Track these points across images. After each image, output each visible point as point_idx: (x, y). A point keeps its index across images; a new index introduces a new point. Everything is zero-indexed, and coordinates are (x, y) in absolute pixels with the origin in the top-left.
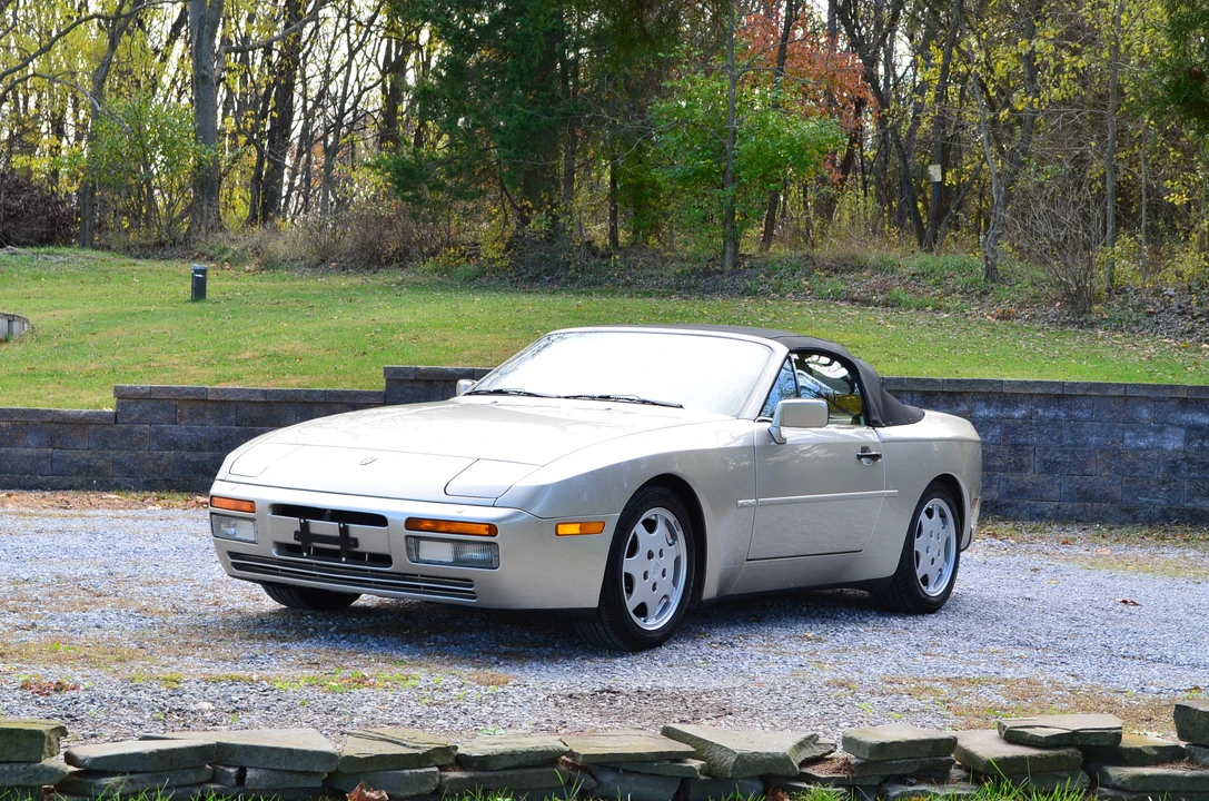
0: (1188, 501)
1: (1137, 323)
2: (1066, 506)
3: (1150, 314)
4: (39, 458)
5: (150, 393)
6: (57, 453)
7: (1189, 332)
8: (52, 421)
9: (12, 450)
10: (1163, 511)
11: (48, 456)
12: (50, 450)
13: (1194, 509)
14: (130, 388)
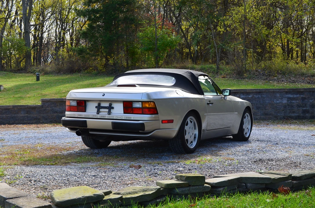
0: (289, 114)
1: (254, 77)
2: (262, 117)
3: (256, 75)
4: (24, 117)
5: (50, 100)
6: (29, 115)
7: (266, 79)
8: (27, 108)
9: (18, 115)
10: (283, 117)
11: (27, 116)
12: (27, 115)
13: (290, 116)
14: (45, 99)
